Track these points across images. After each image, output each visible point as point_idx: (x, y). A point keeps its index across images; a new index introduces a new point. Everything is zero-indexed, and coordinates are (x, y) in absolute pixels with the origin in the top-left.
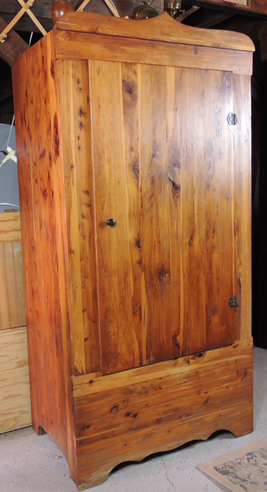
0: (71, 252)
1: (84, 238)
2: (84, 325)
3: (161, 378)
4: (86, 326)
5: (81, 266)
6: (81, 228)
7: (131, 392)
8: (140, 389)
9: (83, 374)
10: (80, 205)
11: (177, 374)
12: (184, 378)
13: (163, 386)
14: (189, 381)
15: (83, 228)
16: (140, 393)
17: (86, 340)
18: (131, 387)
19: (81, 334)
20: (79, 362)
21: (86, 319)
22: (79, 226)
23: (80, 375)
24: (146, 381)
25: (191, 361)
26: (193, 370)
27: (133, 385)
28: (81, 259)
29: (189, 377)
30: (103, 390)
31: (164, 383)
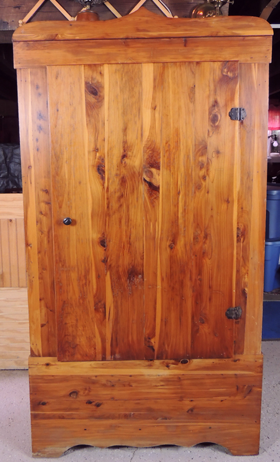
0: (27, 245)
1: (42, 233)
2: (41, 312)
3: (131, 376)
4: (43, 314)
5: (39, 258)
6: (39, 224)
7: (94, 383)
8: (104, 382)
9: (40, 356)
10: (38, 203)
11: (152, 375)
12: (162, 381)
13: (134, 385)
14: (167, 385)
15: (41, 223)
16: (104, 385)
17: (42, 326)
18: (94, 378)
19: (37, 320)
20: (35, 345)
21: (43, 307)
22: (37, 222)
23: (36, 356)
24: (112, 376)
25: (172, 366)
26: (174, 375)
27: (96, 376)
28: (39, 252)
29: (169, 381)
30: (61, 374)
31: (135, 381)
